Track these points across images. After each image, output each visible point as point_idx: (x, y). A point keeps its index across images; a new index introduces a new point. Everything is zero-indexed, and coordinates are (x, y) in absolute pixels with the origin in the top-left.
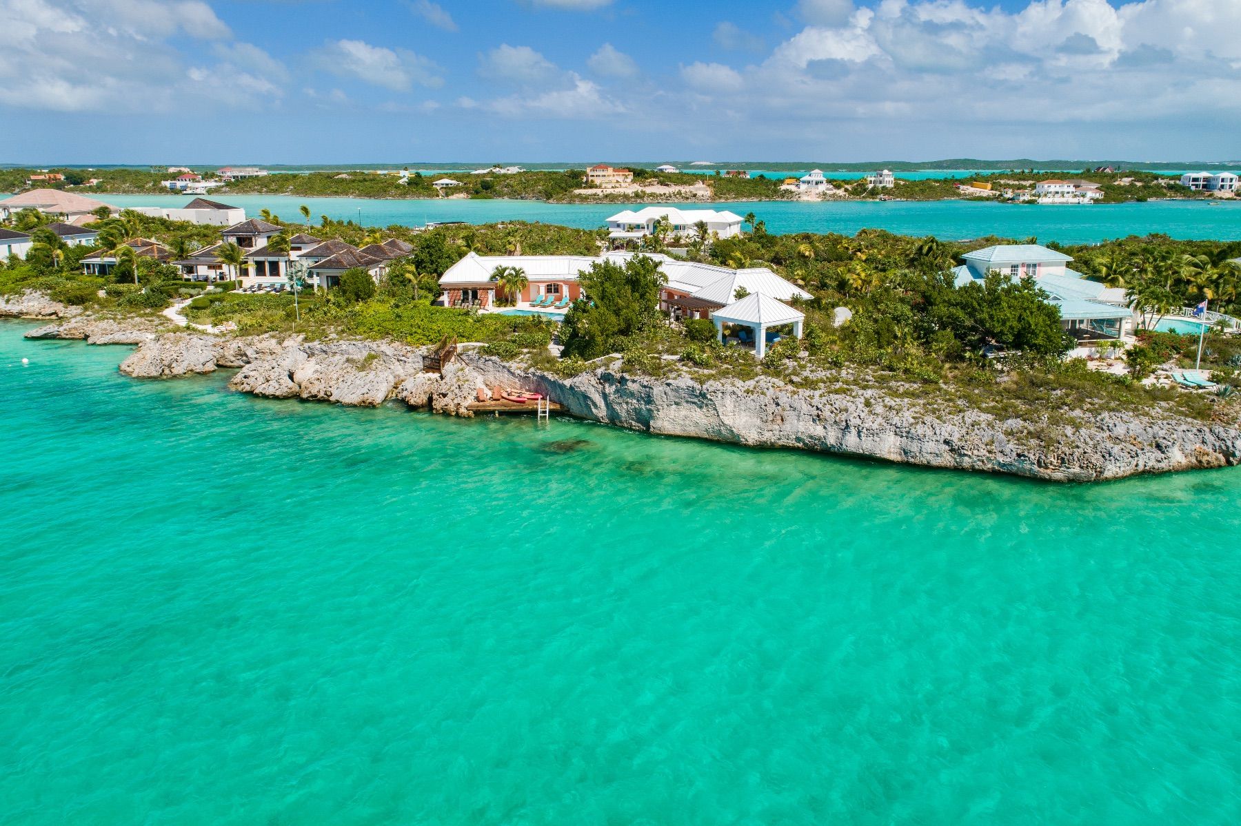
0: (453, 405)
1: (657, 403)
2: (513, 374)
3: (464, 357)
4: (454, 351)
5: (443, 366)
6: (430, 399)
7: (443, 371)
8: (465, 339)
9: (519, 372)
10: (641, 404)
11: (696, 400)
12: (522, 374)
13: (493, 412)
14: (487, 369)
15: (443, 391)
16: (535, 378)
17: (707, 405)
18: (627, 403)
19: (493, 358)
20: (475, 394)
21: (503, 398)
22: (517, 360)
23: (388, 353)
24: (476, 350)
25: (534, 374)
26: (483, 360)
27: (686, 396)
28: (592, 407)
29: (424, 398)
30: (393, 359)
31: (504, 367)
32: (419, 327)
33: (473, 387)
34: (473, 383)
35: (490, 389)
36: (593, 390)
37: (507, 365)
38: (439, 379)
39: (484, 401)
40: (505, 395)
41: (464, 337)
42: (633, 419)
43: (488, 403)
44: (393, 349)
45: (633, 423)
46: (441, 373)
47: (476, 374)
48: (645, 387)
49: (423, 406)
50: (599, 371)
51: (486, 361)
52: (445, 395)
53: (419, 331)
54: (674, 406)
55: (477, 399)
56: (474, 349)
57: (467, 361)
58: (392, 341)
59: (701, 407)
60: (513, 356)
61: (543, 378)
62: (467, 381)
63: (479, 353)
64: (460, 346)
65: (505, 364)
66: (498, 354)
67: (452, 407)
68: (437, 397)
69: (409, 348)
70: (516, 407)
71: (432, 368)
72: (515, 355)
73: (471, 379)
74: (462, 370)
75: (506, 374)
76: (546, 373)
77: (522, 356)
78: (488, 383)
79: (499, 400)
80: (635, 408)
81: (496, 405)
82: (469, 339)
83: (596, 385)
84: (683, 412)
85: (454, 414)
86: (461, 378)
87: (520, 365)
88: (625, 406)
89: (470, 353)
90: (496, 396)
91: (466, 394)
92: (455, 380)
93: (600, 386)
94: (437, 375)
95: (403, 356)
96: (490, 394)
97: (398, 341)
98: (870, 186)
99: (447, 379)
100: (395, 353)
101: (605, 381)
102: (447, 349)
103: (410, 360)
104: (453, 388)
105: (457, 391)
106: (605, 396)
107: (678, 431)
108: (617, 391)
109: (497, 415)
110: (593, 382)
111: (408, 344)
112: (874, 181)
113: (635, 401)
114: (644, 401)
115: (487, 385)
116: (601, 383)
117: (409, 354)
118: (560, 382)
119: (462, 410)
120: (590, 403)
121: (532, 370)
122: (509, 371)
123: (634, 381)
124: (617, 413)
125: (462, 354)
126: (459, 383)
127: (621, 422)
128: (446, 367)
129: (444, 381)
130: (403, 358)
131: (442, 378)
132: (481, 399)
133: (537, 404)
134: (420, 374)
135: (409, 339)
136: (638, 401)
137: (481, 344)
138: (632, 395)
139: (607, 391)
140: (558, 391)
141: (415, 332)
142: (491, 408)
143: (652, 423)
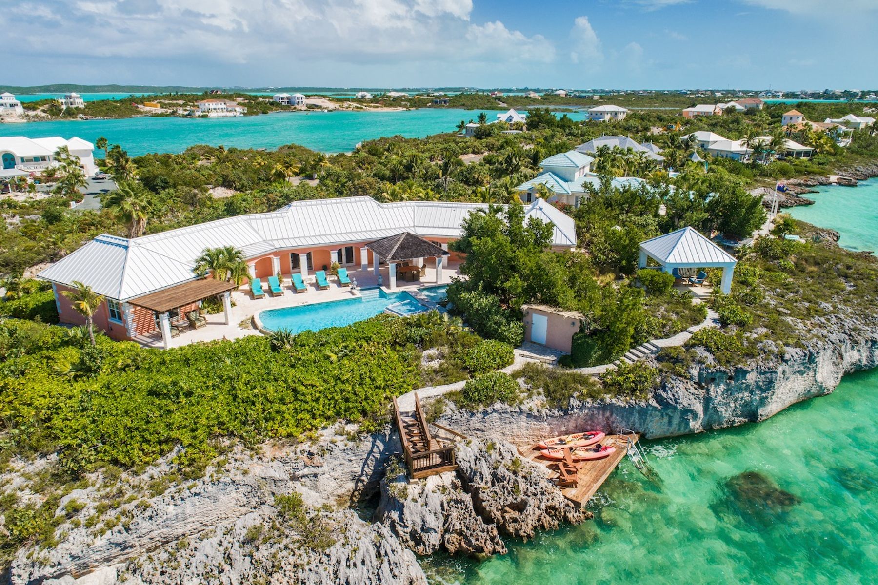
1: (776, 387)
10: (755, 395)
11: (802, 368)
14: (487, 426)
15: (512, 500)
16: (585, 412)
17: (810, 369)
19: (498, 406)
26: (481, 416)
27: (797, 367)
28: (691, 420)
36: (693, 399)
37: (525, 408)
42: (737, 416)
45: (736, 419)
46: (454, 469)
50: (695, 373)
54: (784, 383)
59: (803, 373)
61: (607, 408)
74: (491, 447)
75: (524, 423)
80: (745, 402)
83: (696, 392)
86: (505, 462)
87: (537, 401)
88: (733, 404)
93: (701, 391)
98: (64, 107)
101: (708, 383)
106: (707, 401)
107: (779, 408)
108: (728, 390)
112: (66, 103)
113: (747, 394)
114: (761, 390)
116: (700, 387)
120: (690, 417)
121: (576, 402)
122: (529, 416)
124: (720, 416)
127: (720, 423)
136: (752, 392)
138: (747, 387)
139: (712, 394)
143: (760, 411)
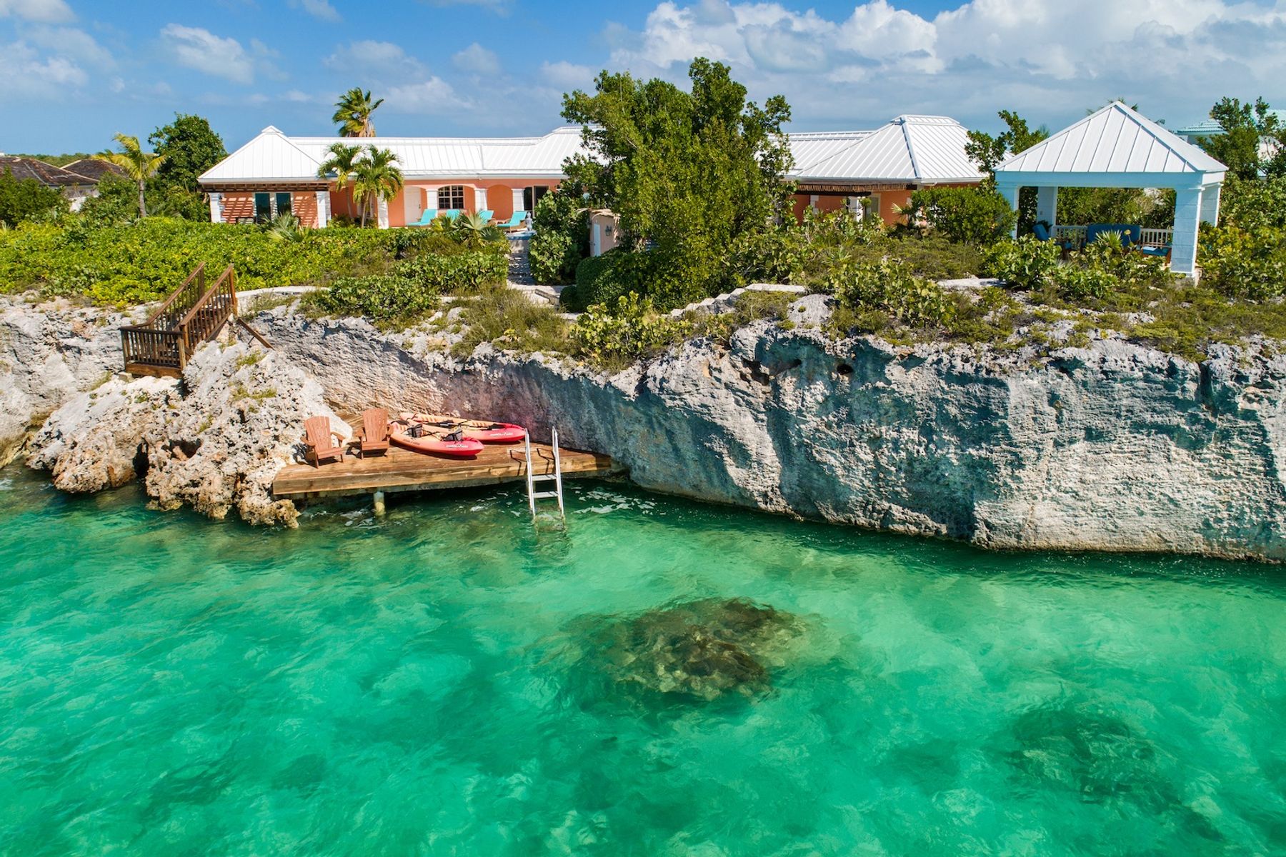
0: (217, 481)
1: (1018, 436)
2: (418, 366)
3: (259, 326)
4: (226, 310)
5: (189, 354)
6: (141, 464)
7: (188, 370)
8: (259, 280)
9: (435, 358)
10: (942, 444)
11: (1177, 419)
12: (451, 364)
13: (363, 500)
14: (331, 354)
15: (185, 435)
16: (498, 374)
17: (1225, 436)
18: (876, 442)
19: (351, 322)
20: (296, 436)
21: (394, 443)
22: (426, 325)
23: (25, 330)
24: (296, 305)
25: (492, 363)
26: (321, 332)
27: (1138, 405)
28: (728, 460)
29: (122, 462)
30: (41, 346)
31: (388, 346)
32: (131, 260)
33: (290, 415)
34: (289, 402)
35: (344, 417)
36: (729, 401)
37: (398, 339)
38: (174, 393)
39: (331, 460)
40: (400, 434)
41: (257, 274)
42: (895, 498)
43: (350, 465)
44: (43, 317)
45: (897, 511)
46: (180, 375)
47: (297, 372)
48: (963, 379)
49: (110, 487)
50: (748, 337)
51: (328, 331)
52: (190, 449)
53: (129, 268)
54: (1081, 447)
55: (307, 454)
56: (288, 302)
57: (267, 338)
58: (45, 296)
59: (1194, 445)
60: (411, 313)
61: (528, 371)
62: (271, 394)
63: (304, 310)
64: (244, 300)
65: (389, 336)
66: (366, 311)
67: (215, 490)
68: (163, 455)
69: (91, 312)
70: (443, 475)
71: (151, 362)
72: (420, 309)
73: (282, 389)
74: (252, 360)
75: (395, 368)
76: (538, 356)
77: (439, 314)
78: (339, 399)
79: (380, 453)
80: (911, 460)
81: (374, 473)
82: (271, 277)
83: (743, 385)
84: (1119, 466)
85: (221, 513)
86: (249, 387)
87: (438, 339)
88: (865, 454)
89: (277, 311)
90: (372, 442)
91: (265, 439)
92: (226, 395)
93: (758, 386)
94: (168, 383)
95: (73, 334)
96: (347, 432)
97: (64, 295)
99: (201, 394)
100: (50, 327)
101: (778, 369)
102: (202, 305)
103: (93, 345)
104: (218, 422)
105: (233, 432)
106: (779, 422)
107: (1089, 534)
108: (835, 401)
109: (380, 507)
110: (729, 375)
111: (93, 302)
113: (911, 434)
114: (958, 431)
115: (333, 404)
116: (758, 376)
117: (91, 329)
118: (600, 380)
119: (255, 501)
120: (719, 446)
121: (484, 349)
122: (404, 357)
123: (911, 361)
124: (832, 480)
125: (250, 318)
126: (241, 404)
127: (840, 507)
128: (198, 355)
129: (190, 400)
130: (72, 342)
131: (184, 390)
132: (321, 454)
133: (519, 459)
134: (115, 384)
135: (97, 288)
136: (927, 431)
137: (312, 289)
138: (903, 410)
139: (790, 402)
140: (589, 412)
141: (118, 272)
142: (361, 485)
143: (982, 510)
